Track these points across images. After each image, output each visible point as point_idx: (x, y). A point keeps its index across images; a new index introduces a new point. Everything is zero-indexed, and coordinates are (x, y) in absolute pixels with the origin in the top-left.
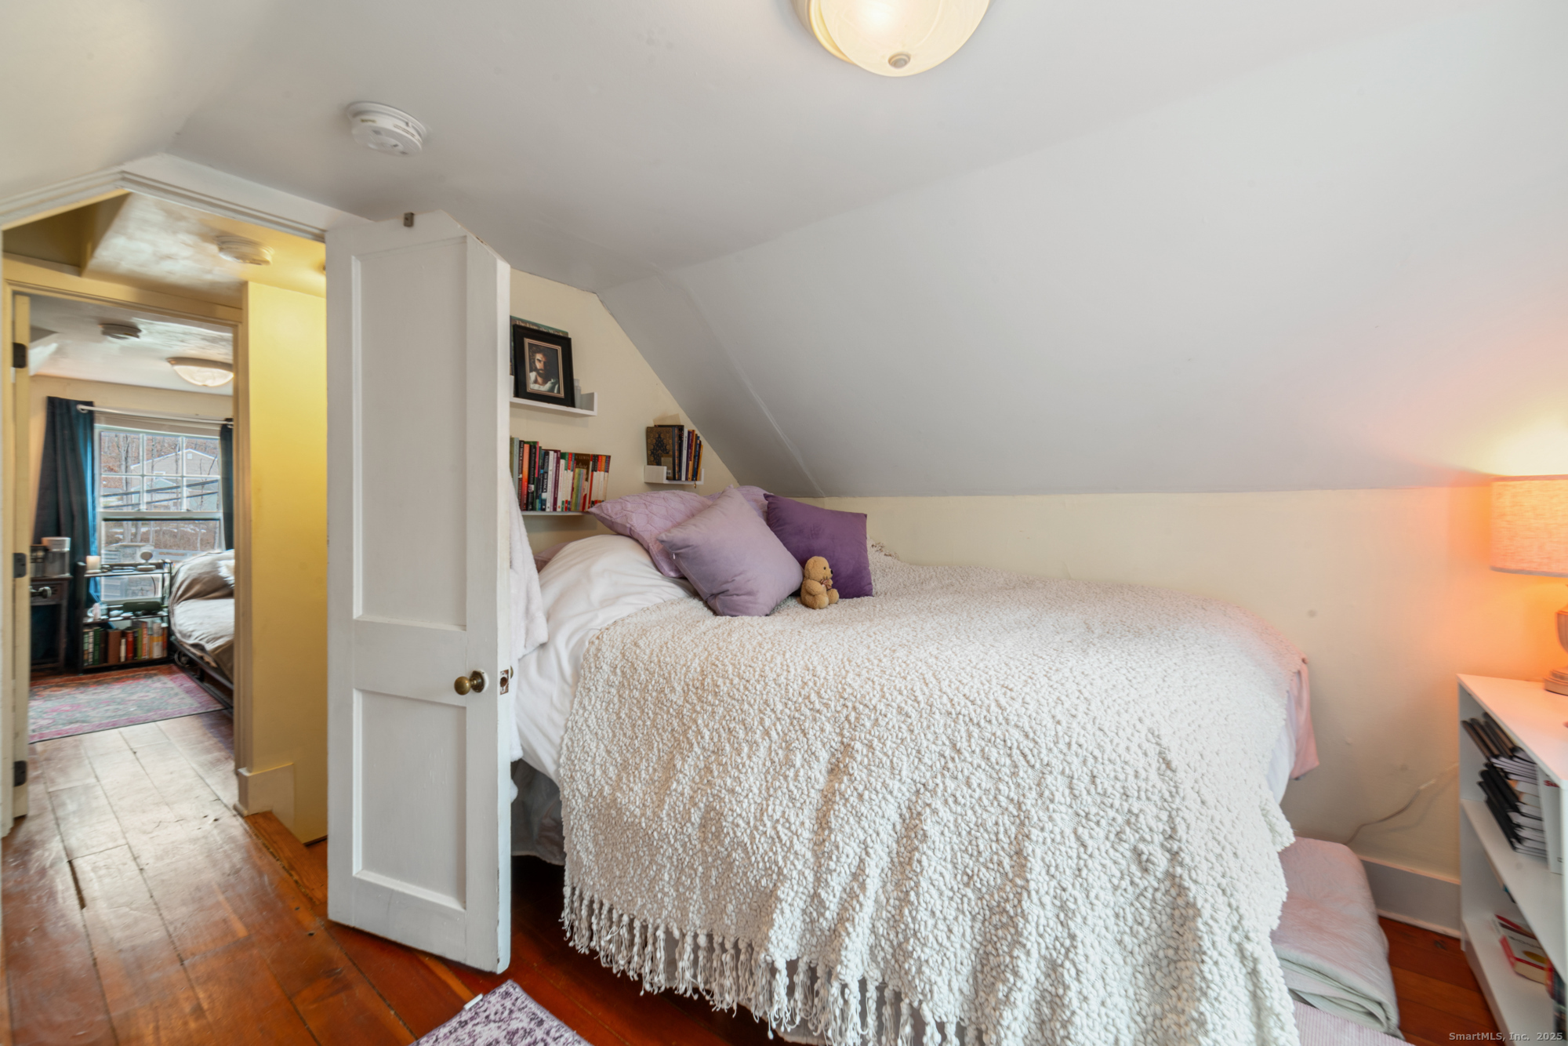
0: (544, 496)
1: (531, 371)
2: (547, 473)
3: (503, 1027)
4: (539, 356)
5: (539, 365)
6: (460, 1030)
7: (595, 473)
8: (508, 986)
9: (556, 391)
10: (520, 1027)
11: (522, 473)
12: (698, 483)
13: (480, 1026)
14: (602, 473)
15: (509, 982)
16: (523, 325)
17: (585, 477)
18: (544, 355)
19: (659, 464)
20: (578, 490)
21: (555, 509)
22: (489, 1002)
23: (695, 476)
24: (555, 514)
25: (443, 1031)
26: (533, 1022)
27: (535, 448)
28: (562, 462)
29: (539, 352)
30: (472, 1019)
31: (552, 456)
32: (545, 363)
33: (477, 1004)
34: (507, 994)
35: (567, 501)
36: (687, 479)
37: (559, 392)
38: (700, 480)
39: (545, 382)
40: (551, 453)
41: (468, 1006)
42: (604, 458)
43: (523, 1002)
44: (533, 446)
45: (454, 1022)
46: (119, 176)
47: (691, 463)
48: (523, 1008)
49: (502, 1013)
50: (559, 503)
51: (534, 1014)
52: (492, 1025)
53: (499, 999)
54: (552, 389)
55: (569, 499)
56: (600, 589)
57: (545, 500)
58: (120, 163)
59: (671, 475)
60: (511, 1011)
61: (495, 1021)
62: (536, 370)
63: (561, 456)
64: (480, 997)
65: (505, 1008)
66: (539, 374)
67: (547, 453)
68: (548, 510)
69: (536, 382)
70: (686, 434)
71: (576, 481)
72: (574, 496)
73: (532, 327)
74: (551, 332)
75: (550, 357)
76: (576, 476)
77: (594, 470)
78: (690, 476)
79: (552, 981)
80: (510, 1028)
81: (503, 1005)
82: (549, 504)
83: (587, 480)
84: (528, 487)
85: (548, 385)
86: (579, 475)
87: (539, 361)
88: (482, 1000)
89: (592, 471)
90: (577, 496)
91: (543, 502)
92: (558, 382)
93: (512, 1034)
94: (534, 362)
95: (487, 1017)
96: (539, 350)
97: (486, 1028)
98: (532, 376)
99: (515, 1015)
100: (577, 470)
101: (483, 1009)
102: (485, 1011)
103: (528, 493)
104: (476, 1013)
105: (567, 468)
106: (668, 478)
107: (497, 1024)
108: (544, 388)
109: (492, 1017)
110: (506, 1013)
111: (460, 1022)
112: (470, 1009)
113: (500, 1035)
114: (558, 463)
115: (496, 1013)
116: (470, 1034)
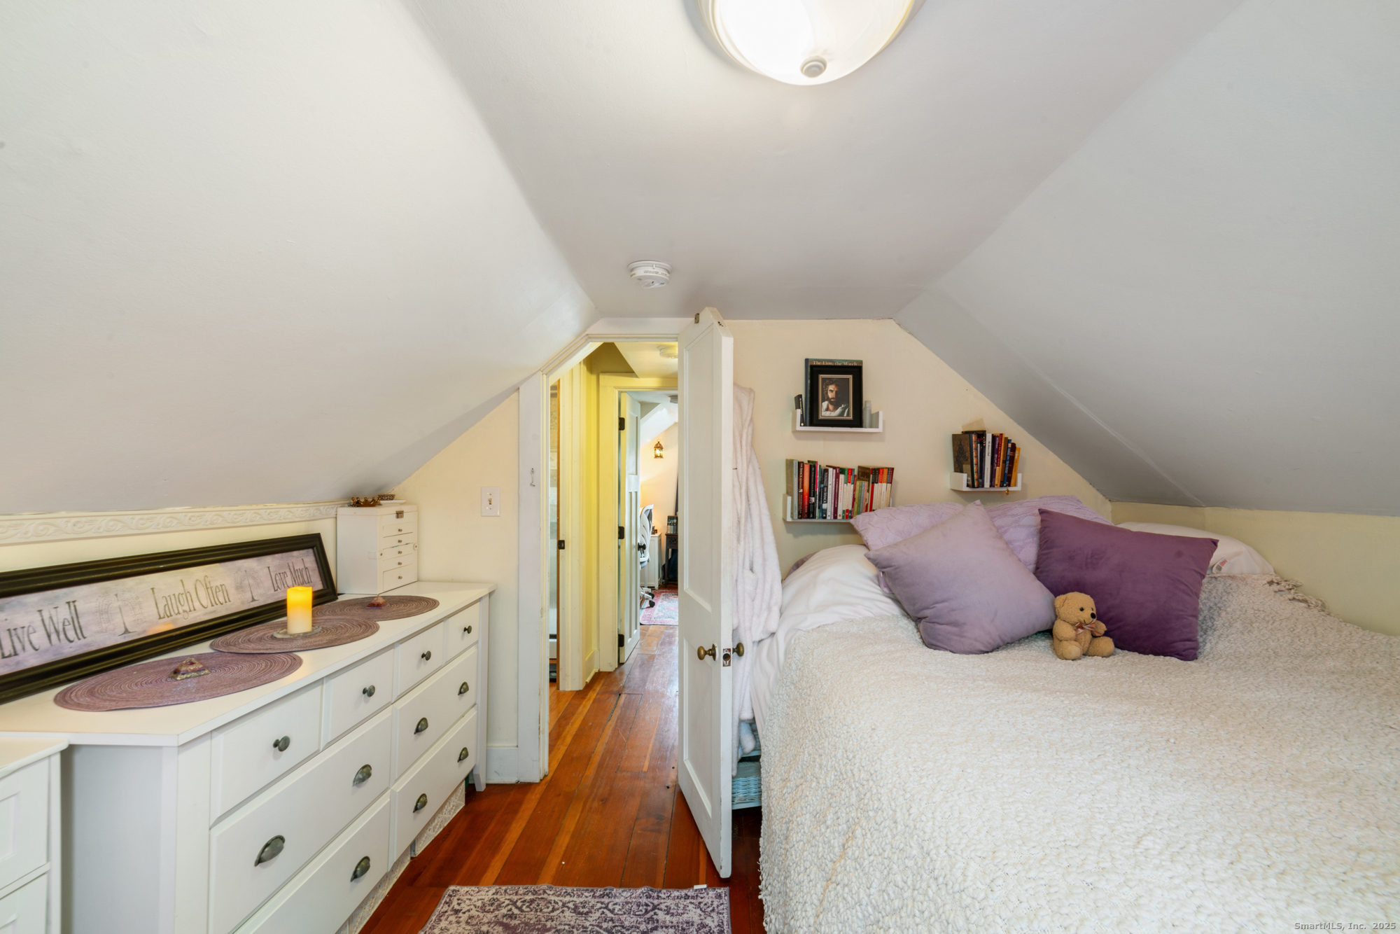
0: (824, 506)
1: (823, 401)
2: (827, 487)
3: (702, 917)
4: (831, 387)
5: (831, 395)
6: (683, 899)
7: (875, 485)
8: (723, 891)
9: (845, 415)
10: (710, 925)
11: (803, 488)
12: (1010, 489)
13: (693, 905)
14: (884, 485)
15: (727, 889)
16: (819, 364)
17: (866, 488)
18: (837, 386)
19: (961, 471)
20: (859, 501)
21: (835, 517)
22: (708, 894)
23: (1007, 480)
24: (835, 521)
25: (676, 893)
26: (718, 928)
27: (815, 467)
28: (842, 477)
29: (831, 384)
30: (693, 898)
31: (831, 472)
32: (836, 392)
33: (702, 889)
34: (719, 896)
35: (847, 511)
36: (992, 485)
37: (848, 415)
38: (1015, 485)
39: (836, 408)
40: (831, 470)
41: (696, 887)
42: (886, 471)
43: (723, 909)
44: (813, 465)
45: (683, 892)
46: (587, 337)
47: (998, 470)
48: (720, 913)
49: (709, 907)
50: (840, 512)
51: (722, 923)
52: (698, 911)
53: (714, 896)
54: (842, 414)
55: (850, 508)
56: (820, 594)
57: (826, 510)
58: (584, 332)
59: (970, 483)
60: (713, 910)
61: (701, 910)
62: (828, 399)
63: (842, 471)
64: (705, 886)
65: (712, 905)
66: (831, 403)
67: (826, 471)
68: (828, 518)
69: (827, 409)
70: (989, 438)
71: (857, 492)
72: (856, 505)
73: (827, 364)
74: (846, 364)
75: (842, 385)
76: (857, 488)
77: (875, 481)
78: (997, 481)
79: (750, 908)
80: (704, 921)
81: (712, 902)
82: (830, 513)
83: (868, 491)
84: (809, 499)
85: (839, 410)
86: (861, 487)
87: (832, 391)
88: (705, 889)
89: (873, 483)
90: (859, 506)
91: (824, 512)
92: (848, 406)
93: (703, 926)
94: (827, 393)
95: (700, 903)
96: (831, 382)
97: (694, 910)
98: (825, 404)
99: (714, 914)
100: (858, 483)
101: (702, 896)
102: (702, 898)
103: (809, 504)
104: (697, 896)
105: (847, 481)
106: (968, 486)
107: (701, 912)
108: (834, 414)
109: (702, 905)
110: (711, 908)
111: (686, 895)
112: (696, 890)
113: (697, 920)
114: (837, 477)
115: (705, 904)
116: (685, 906)
